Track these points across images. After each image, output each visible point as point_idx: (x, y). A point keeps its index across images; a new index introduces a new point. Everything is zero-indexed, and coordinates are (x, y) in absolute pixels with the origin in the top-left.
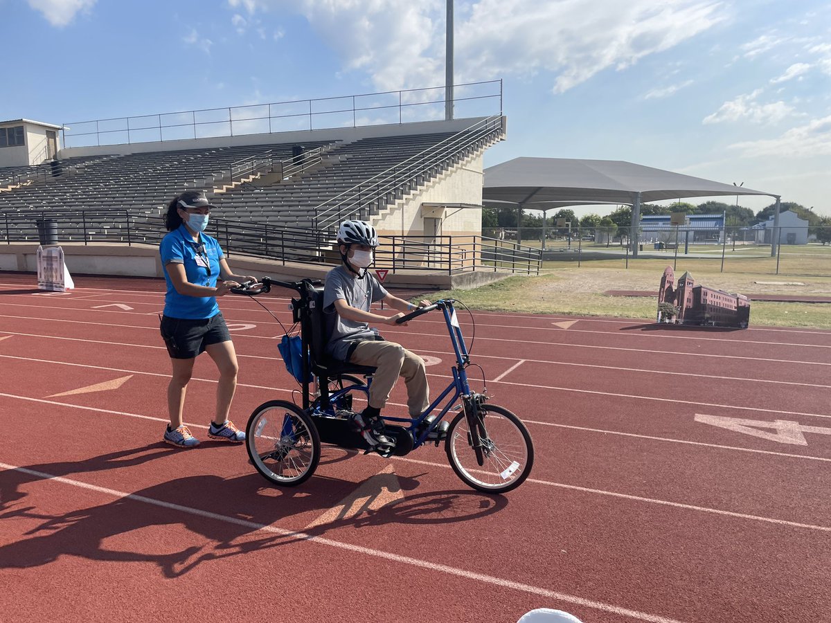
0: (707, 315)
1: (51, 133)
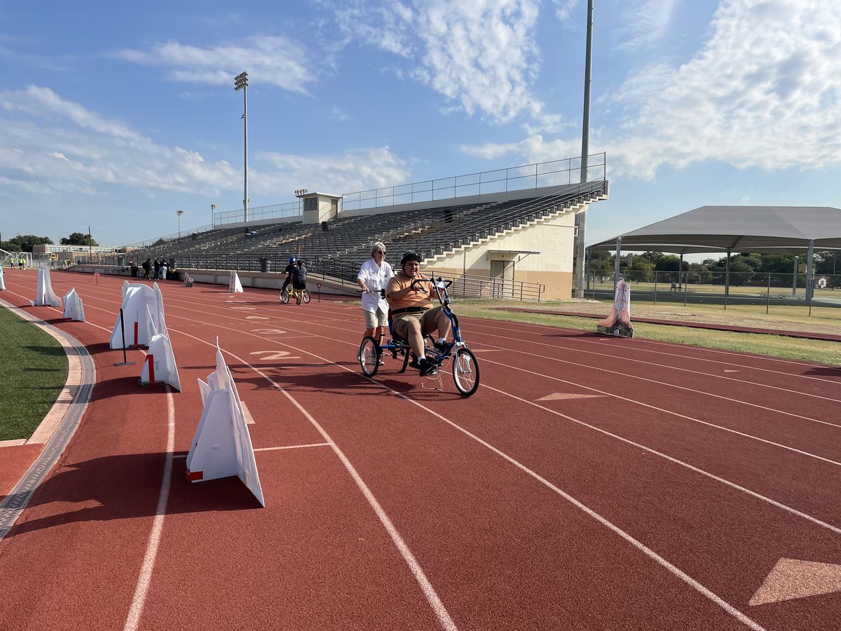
1: (335, 201)
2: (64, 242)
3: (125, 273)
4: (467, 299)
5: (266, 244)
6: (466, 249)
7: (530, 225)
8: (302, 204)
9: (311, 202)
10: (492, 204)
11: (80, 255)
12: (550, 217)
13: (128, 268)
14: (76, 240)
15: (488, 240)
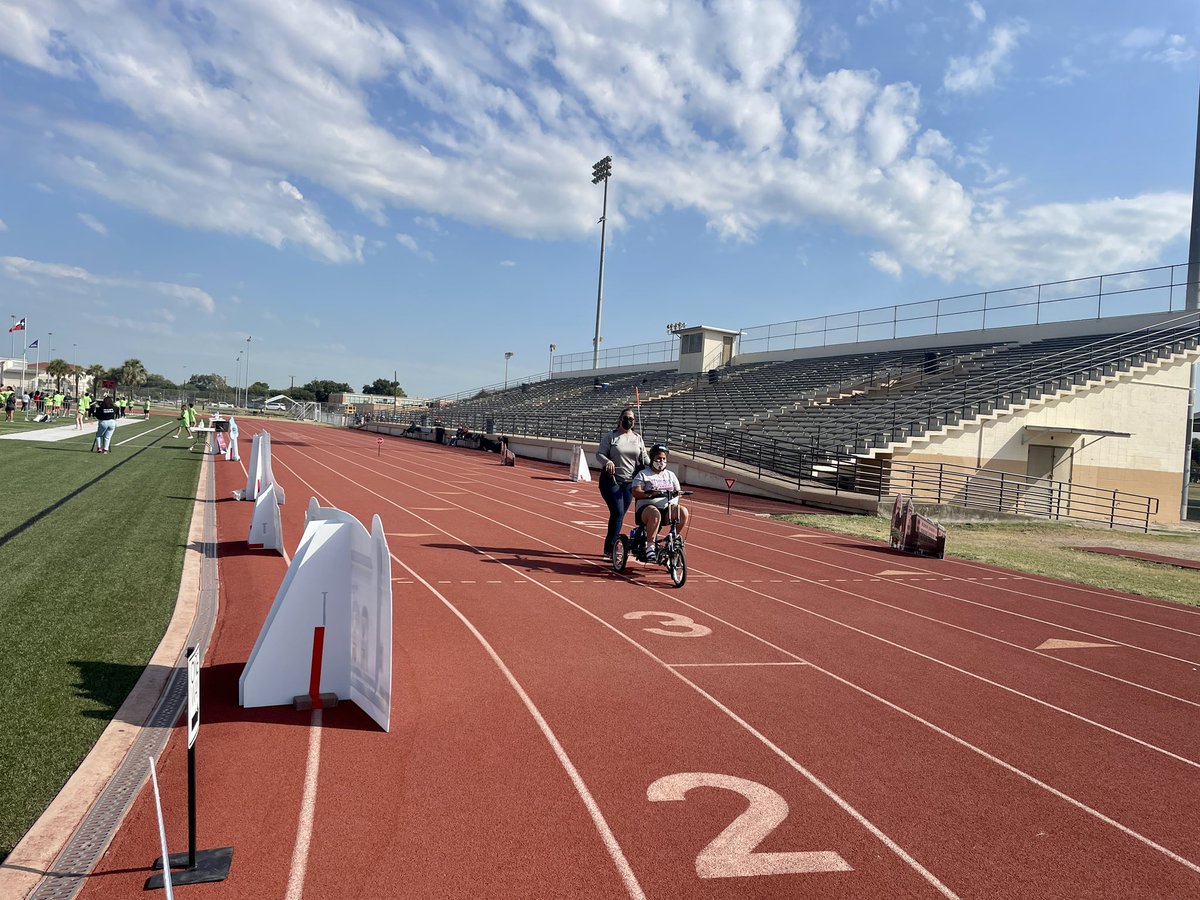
0: (919, 543)
1: (728, 339)
2: (367, 390)
3: (428, 438)
4: (1005, 521)
5: (624, 402)
6: (984, 421)
7: (1107, 382)
8: (678, 344)
9: (692, 340)
10: (1011, 345)
11: (382, 408)
12: (1144, 369)
13: (432, 430)
14: (381, 388)
15: (1026, 407)
